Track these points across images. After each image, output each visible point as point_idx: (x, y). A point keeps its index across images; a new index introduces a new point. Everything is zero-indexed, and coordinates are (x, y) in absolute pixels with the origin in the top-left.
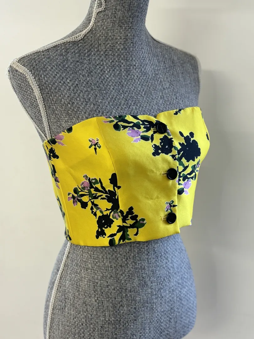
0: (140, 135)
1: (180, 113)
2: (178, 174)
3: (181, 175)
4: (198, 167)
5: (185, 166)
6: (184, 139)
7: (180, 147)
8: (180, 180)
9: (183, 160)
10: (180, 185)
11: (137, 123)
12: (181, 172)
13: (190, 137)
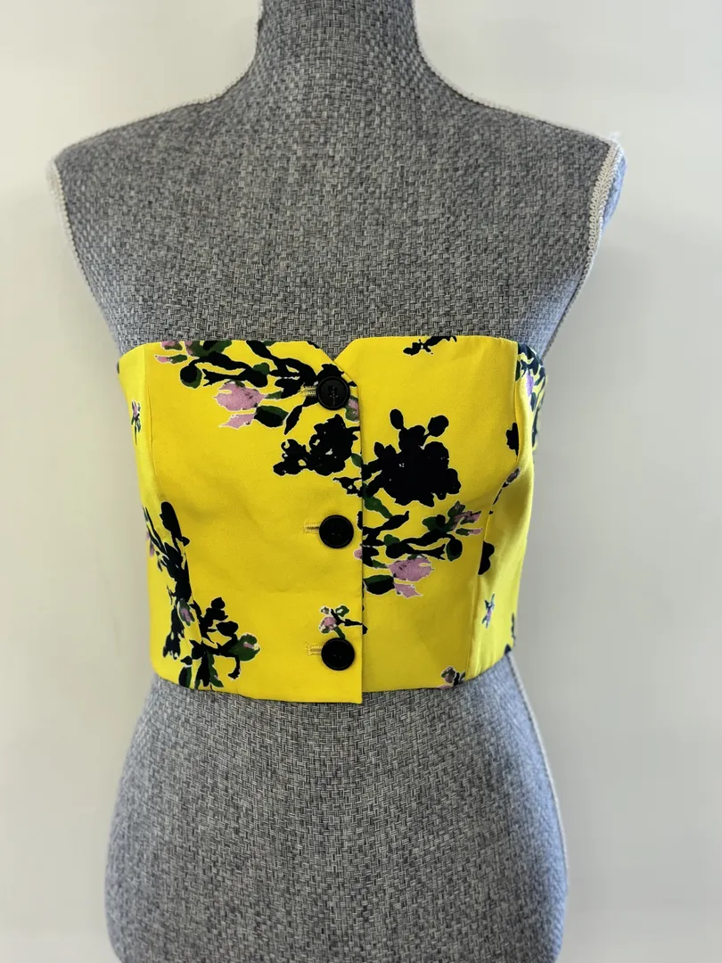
0: (256, 406)
1: (429, 350)
2: (358, 532)
3: (381, 537)
4: (472, 521)
5: (390, 514)
6: (401, 435)
7: (376, 458)
8: (376, 553)
9: (382, 495)
10: (376, 567)
11: (257, 370)
12: (378, 530)
13: (427, 432)
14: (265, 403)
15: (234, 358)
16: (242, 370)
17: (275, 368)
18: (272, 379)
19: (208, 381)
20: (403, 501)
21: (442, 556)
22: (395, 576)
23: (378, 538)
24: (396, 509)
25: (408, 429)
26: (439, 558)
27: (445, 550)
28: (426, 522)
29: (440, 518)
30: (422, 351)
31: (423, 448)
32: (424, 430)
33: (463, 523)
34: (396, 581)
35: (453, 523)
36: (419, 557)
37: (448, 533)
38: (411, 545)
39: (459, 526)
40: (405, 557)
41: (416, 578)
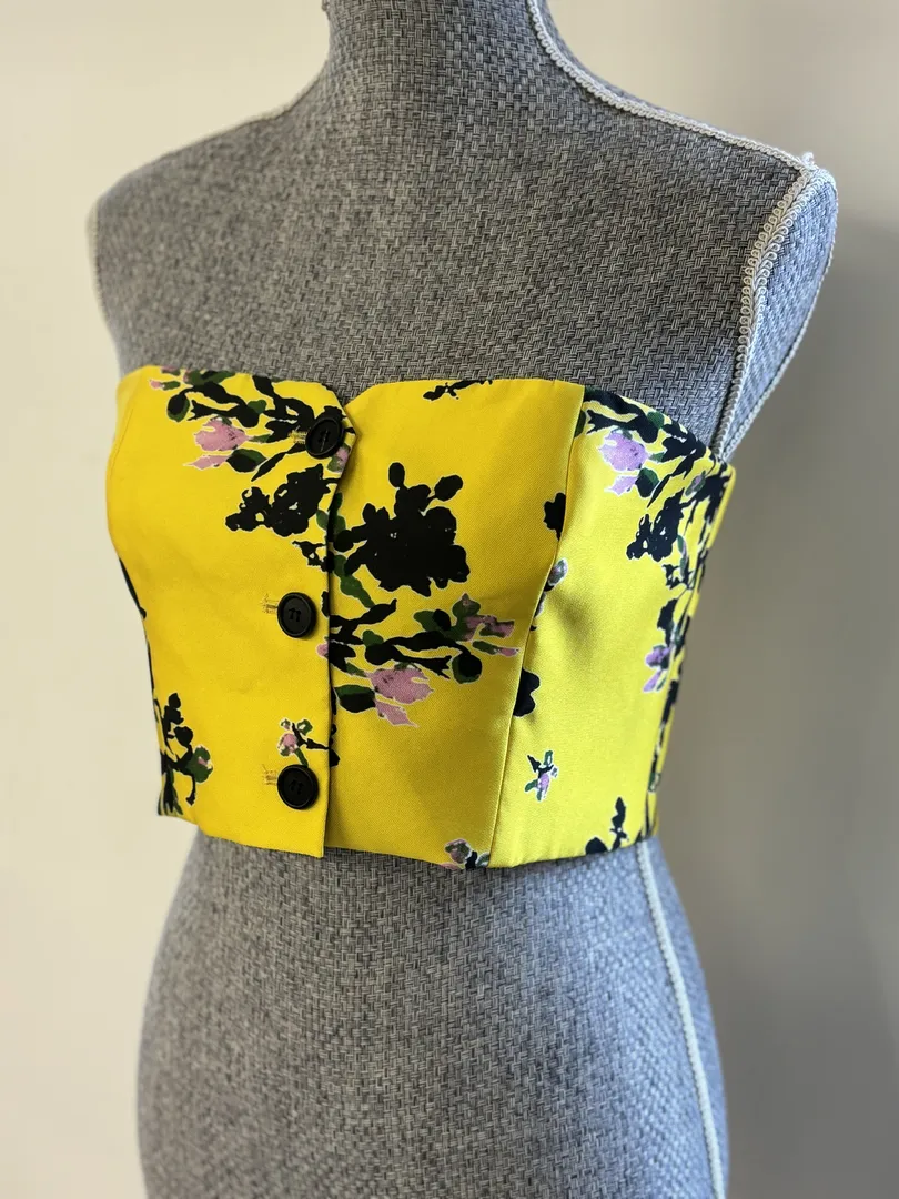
0: (234, 448)
1: (454, 394)
2: (324, 620)
3: (359, 632)
4: (502, 635)
5: (372, 603)
6: (398, 496)
7: (362, 522)
8: (352, 654)
9: (363, 574)
10: (351, 673)
11: (252, 407)
12: (355, 623)
13: (432, 494)
14: (247, 445)
15: (230, 391)
16: (233, 405)
17: (273, 407)
18: (264, 419)
19: (193, 415)
20: (389, 585)
21: (444, 671)
22: (377, 690)
23: (355, 633)
24: (380, 596)
25: (409, 487)
26: (440, 674)
27: (449, 664)
28: (418, 616)
29: (440, 616)
30: (446, 395)
31: (424, 514)
32: (430, 491)
33: (484, 633)
34: (378, 697)
35: (465, 630)
36: (410, 667)
37: (459, 643)
38: (398, 647)
39: (477, 637)
40: (390, 665)
41: (408, 699)
